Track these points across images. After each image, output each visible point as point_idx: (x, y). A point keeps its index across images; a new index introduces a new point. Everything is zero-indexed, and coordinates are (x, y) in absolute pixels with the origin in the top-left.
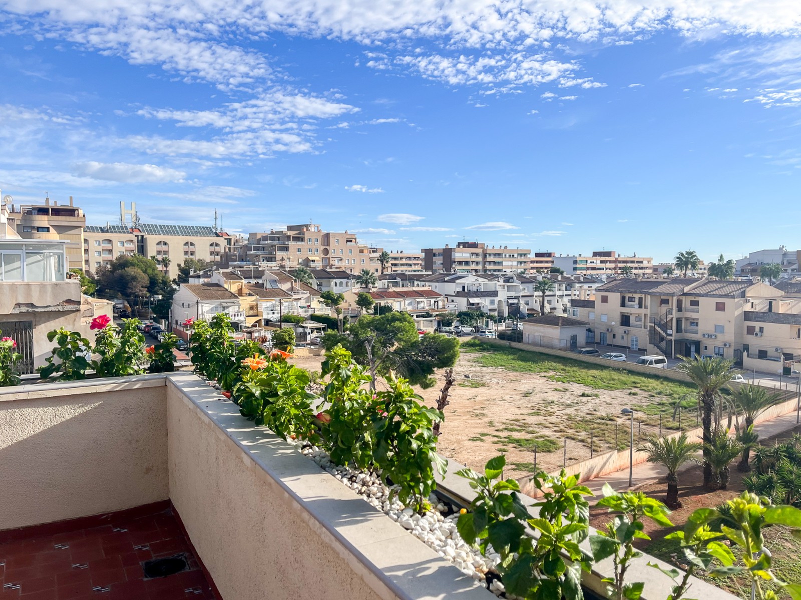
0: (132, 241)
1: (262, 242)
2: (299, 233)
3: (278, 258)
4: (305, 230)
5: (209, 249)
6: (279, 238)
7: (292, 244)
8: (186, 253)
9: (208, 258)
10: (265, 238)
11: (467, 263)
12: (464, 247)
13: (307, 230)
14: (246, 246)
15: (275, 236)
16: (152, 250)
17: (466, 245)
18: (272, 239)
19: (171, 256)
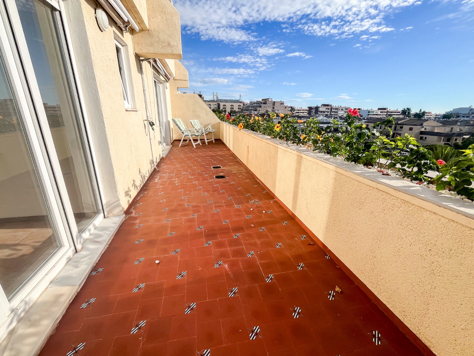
0: (216, 105)
1: (253, 105)
2: (265, 102)
3: (258, 110)
4: (267, 100)
5: (238, 107)
6: (259, 103)
7: (262, 105)
8: (231, 108)
9: (237, 110)
10: (254, 103)
11: (324, 112)
12: (324, 106)
13: (268, 100)
14: (248, 106)
15: (258, 103)
16: (221, 108)
17: (324, 105)
18: (256, 104)
19: (227, 109)
